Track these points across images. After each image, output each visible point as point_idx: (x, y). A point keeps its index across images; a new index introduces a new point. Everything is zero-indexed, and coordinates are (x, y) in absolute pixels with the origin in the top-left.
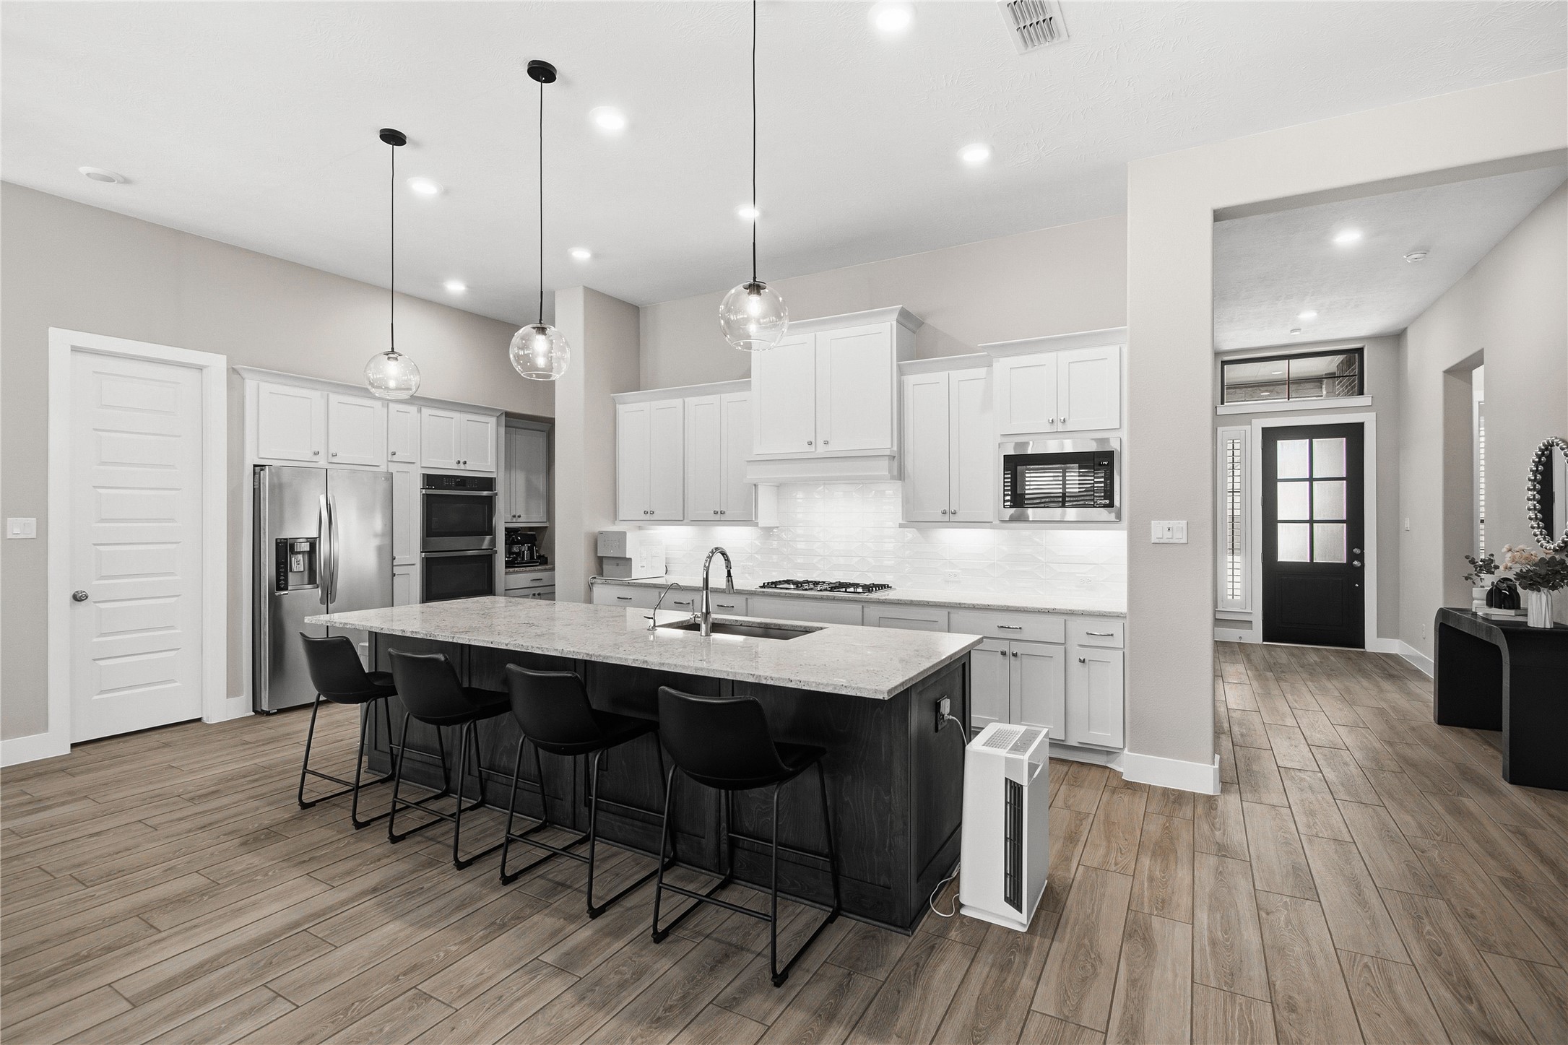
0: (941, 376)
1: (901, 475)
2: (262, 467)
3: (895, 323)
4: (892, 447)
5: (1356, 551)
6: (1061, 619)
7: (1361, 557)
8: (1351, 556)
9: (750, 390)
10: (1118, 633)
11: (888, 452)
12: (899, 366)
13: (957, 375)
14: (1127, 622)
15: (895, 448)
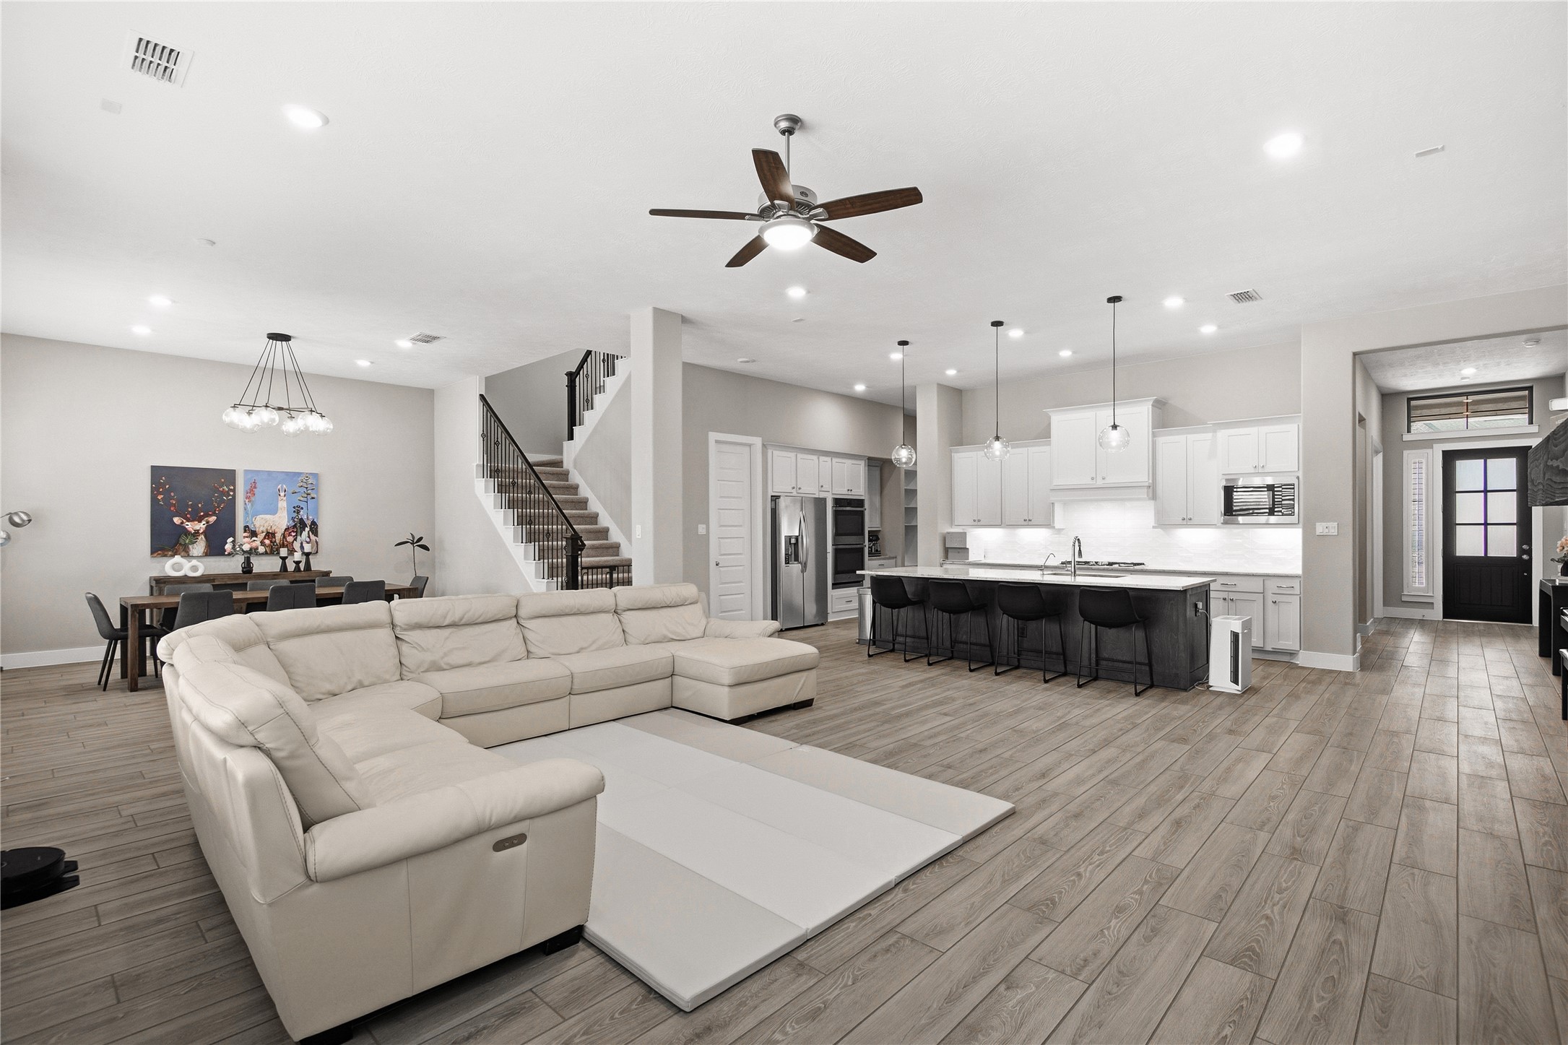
0: (1182, 438)
1: (1154, 497)
2: (778, 497)
3: (1151, 406)
4: (1149, 479)
5: (1525, 547)
6: (1262, 579)
7: (1529, 552)
8: (1521, 551)
9: (1049, 444)
10: (1297, 586)
11: (1147, 484)
12: (1153, 432)
13: (1191, 437)
14: (1302, 579)
15: (1151, 481)
